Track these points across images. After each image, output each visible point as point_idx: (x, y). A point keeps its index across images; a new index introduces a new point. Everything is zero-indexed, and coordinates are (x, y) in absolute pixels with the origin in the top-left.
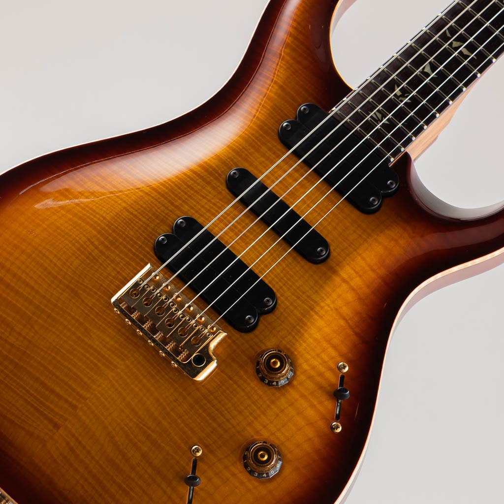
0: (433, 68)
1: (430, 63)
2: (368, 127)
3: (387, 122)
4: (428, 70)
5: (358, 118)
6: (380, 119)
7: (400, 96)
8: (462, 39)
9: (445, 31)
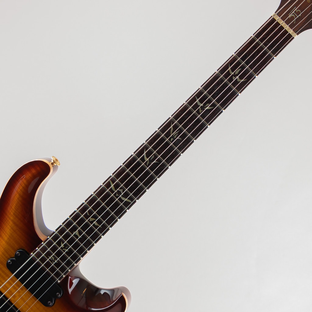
0: (80, 233)
1: (79, 230)
2: (48, 265)
3: (57, 262)
4: (77, 234)
5: (43, 260)
6: (54, 260)
7: (64, 248)
8: (95, 217)
9: (87, 212)
